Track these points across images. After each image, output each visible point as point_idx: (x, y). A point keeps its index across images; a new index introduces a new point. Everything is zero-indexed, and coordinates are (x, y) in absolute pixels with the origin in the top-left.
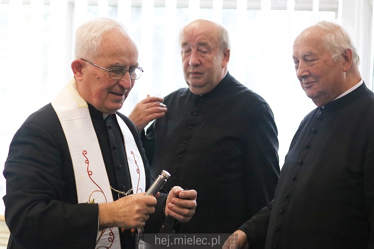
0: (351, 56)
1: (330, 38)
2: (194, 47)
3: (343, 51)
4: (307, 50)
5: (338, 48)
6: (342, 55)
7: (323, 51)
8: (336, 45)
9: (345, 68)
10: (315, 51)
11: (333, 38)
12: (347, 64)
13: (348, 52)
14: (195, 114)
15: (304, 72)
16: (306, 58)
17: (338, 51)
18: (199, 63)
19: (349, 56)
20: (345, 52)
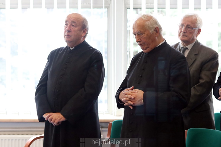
0: (158, 30)
1: (148, 23)
2: (69, 23)
3: (155, 29)
4: (139, 31)
5: (152, 27)
6: (154, 30)
7: (145, 30)
8: (151, 26)
9: (156, 36)
10: (142, 30)
11: (149, 23)
12: (157, 34)
13: (157, 28)
14: (69, 57)
15: (139, 39)
16: (139, 33)
17: (152, 29)
18: (70, 30)
19: (157, 30)
20: (156, 29)
